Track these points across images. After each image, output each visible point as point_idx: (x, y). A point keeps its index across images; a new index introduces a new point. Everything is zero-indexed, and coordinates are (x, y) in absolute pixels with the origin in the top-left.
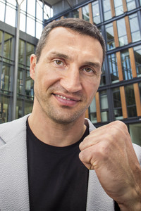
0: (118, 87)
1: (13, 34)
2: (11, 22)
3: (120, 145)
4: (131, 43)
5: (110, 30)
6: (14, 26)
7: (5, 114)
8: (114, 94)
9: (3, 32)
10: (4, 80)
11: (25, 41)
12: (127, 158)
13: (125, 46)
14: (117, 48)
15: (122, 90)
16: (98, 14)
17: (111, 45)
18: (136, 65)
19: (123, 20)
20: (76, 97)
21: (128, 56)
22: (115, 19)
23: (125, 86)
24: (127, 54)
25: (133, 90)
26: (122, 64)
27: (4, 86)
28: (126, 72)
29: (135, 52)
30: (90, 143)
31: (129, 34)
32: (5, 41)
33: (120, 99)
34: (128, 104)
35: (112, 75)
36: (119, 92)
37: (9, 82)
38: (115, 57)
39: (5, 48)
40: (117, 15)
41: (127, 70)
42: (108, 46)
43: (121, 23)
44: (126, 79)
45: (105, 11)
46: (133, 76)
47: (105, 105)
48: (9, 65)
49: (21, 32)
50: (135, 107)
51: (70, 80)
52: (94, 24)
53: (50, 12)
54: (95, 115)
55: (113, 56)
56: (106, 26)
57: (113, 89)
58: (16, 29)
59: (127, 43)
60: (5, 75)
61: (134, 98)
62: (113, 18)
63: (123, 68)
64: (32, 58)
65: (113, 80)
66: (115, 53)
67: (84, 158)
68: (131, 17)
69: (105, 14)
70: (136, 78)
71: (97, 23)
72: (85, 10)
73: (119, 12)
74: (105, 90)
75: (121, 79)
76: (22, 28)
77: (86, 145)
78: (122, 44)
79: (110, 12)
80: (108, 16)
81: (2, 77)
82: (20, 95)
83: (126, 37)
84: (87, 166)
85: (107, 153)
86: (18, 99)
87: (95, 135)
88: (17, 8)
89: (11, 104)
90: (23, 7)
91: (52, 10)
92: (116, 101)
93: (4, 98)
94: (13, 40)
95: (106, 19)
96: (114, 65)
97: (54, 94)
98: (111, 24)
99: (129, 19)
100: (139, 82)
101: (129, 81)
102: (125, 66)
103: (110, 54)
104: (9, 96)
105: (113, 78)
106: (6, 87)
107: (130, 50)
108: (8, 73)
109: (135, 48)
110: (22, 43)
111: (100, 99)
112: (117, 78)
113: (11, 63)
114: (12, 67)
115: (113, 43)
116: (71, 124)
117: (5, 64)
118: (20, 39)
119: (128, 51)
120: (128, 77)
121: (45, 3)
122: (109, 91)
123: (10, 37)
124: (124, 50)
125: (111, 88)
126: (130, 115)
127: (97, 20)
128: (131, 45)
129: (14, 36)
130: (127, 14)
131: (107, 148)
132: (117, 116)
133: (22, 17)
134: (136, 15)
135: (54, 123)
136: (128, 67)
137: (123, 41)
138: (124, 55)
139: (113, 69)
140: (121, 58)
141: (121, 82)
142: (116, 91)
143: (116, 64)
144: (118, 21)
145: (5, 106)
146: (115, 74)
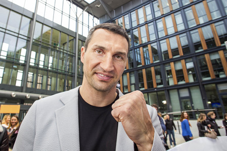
0: (141, 69)
1: (75, 36)
2: (73, 28)
3: (139, 106)
4: (150, 41)
5: (136, 33)
6: (75, 31)
7: (70, 87)
8: (139, 74)
9: (68, 35)
10: (69, 65)
11: (82, 41)
12: (142, 115)
13: (146, 43)
14: (140, 45)
15: (144, 71)
16: (128, 23)
17: (137, 43)
18: (153, 55)
19: (144, 27)
20: (111, 74)
21: (148, 50)
22: (139, 26)
23: (146, 68)
24: (147, 48)
25: (151, 71)
26: (144, 55)
27: (69, 69)
28: (146, 60)
29: (152, 47)
30: (119, 105)
31: (148, 35)
32: (69, 41)
33: (142, 77)
34: (148, 80)
35: (138, 62)
36: (142, 73)
37: (72, 67)
38: (139, 51)
39: (69, 46)
40: (140, 23)
41: (147, 59)
42: (135, 43)
43: (143, 29)
44: (147, 64)
45: (132, 21)
46: (151, 62)
47: (133, 81)
48: (72, 56)
49: (79, 35)
50: (152, 82)
51: (106, 63)
52: (126, 29)
53: (97, 22)
54: (127, 87)
55: (138, 49)
56: (134, 31)
57: (138, 70)
58: (76, 33)
59: (147, 42)
60: (70, 62)
61: (152, 76)
62: (138, 25)
63: (144, 57)
64: (83, 49)
65: (138, 65)
66: (139, 48)
67: (115, 114)
68: (149, 24)
69: (133, 23)
70: (153, 64)
71: (128, 29)
72: (120, 21)
73: (142, 21)
74: (133, 71)
75: (143, 64)
76: (80, 32)
77: (116, 106)
78: (144, 42)
79: (136, 22)
80: (135, 24)
81: (68, 64)
82: (79, 75)
83: (146, 37)
84: (117, 119)
85: (129, 112)
86: (78, 78)
87: (122, 99)
88: (77, 20)
89: (73, 81)
90: (80, 19)
91: (99, 20)
92: (140, 78)
93: (69, 77)
94: (74, 40)
95: (133, 26)
96: (138, 55)
97: (96, 73)
98: (137, 29)
99: (148, 26)
100: (154, 66)
101: (148, 65)
102: (145, 56)
103: (136, 48)
104: (72, 76)
105: (138, 63)
106: (71, 69)
107: (149, 46)
108: (71, 61)
109: (152, 45)
110: (80, 42)
111: (130, 77)
112: (141, 64)
113: (74, 55)
114: (74, 58)
115: (138, 42)
116: (107, 92)
117: (69, 55)
118: (79, 39)
119: (147, 46)
120: (148, 63)
121: (95, 16)
122: (135, 72)
123: (72, 38)
124: (145, 46)
125: (137, 70)
126: (149, 87)
127: (128, 27)
128: (149, 42)
129: (75, 38)
130: (146, 23)
131: (130, 108)
132: (140, 88)
133: (80, 25)
134: (152, 23)
135: (96, 91)
136: (148, 57)
137: (144, 40)
138: (145, 49)
139: (138, 58)
140: (143, 51)
141: (143, 66)
142: (140, 72)
143: (140, 55)
144: (141, 28)
145: (70, 82)
146: (139, 61)
